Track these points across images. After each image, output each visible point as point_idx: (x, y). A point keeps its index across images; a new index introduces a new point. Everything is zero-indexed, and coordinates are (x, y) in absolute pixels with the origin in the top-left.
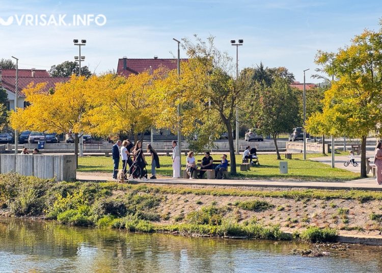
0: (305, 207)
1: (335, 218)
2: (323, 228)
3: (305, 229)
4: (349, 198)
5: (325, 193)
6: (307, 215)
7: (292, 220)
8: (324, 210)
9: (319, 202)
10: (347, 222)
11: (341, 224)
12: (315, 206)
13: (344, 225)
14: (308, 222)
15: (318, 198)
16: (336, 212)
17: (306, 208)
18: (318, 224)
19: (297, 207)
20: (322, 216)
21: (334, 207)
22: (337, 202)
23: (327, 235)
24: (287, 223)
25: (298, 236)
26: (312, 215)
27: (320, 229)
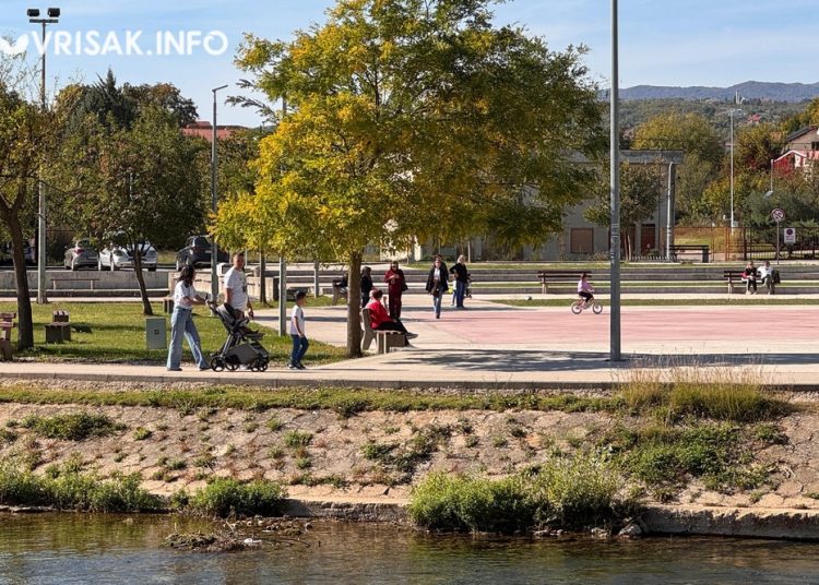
0: (204, 429)
1: (278, 455)
2: (248, 482)
3: (203, 485)
4: (315, 408)
5: (255, 396)
6: (210, 449)
7: (170, 463)
8: (253, 435)
9: (238, 417)
10: (308, 466)
11: (292, 471)
12: (230, 428)
13: (300, 473)
14: (211, 466)
15: (239, 406)
16: (279, 440)
17: (207, 433)
18: (235, 473)
19: (185, 430)
20: (246, 450)
21: (278, 428)
22: (284, 416)
23: (257, 498)
24: (157, 470)
25: (184, 501)
26: (221, 451)
27: (241, 483)
